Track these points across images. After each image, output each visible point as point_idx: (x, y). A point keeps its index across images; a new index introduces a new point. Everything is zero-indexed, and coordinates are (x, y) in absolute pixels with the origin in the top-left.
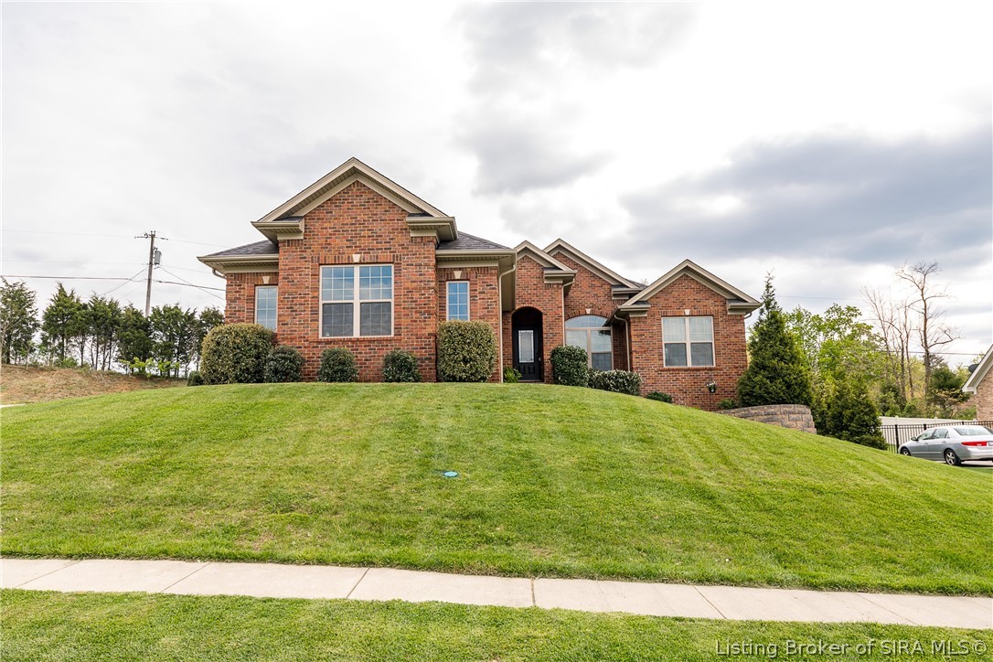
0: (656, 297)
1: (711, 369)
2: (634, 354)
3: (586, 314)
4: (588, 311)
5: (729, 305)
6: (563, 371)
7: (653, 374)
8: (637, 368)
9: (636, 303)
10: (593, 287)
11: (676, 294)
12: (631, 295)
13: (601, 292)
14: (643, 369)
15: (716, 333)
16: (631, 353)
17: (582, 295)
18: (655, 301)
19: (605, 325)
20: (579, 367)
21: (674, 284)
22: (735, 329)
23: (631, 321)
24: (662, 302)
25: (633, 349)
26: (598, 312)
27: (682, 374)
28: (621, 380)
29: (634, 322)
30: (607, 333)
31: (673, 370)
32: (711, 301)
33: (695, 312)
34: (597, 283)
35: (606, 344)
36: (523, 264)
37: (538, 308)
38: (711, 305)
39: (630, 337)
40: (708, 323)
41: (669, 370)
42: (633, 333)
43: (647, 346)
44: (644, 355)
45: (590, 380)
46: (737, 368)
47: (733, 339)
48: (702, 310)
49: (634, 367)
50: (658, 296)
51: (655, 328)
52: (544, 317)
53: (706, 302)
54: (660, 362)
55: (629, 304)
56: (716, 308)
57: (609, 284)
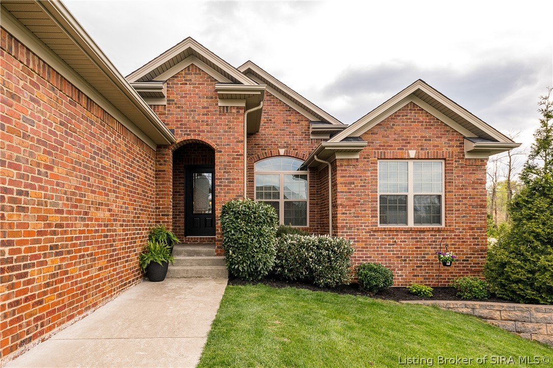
0: (371, 132)
1: (439, 231)
2: (340, 208)
3: (279, 156)
4: (282, 151)
5: (469, 146)
6: (236, 241)
7: (363, 235)
8: (343, 227)
9: (347, 139)
10: (288, 122)
11: (398, 128)
12: (332, 134)
13: (298, 129)
14: (350, 228)
15: (448, 183)
16: (335, 206)
17: (276, 133)
18: (370, 137)
19: (302, 169)
20: (261, 235)
21: (396, 115)
22: (473, 178)
23: (338, 163)
24: (379, 140)
25: (339, 202)
26: (293, 153)
27: (401, 236)
28: (325, 253)
29: (342, 165)
30: (304, 177)
31: (390, 231)
32: (444, 140)
33: (423, 154)
34: (293, 119)
35: (300, 191)
36: (189, 77)
37: (210, 142)
38: (445, 146)
39: (335, 185)
40: (437, 169)
41: (384, 230)
42: (339, 180)
43: (358, 198)
44: (353, 210)
45: (279, 250)
46: (473, 229)
47: (470, 191)
48: (432, 152)
49: (339, 225)
50: (376, 130)
51: (369, 174)
52: (217, 155)
53: (437, 142)
54: (374, 220)
55: (337, 140)
56: (450, 149)
57: (308, 120)
